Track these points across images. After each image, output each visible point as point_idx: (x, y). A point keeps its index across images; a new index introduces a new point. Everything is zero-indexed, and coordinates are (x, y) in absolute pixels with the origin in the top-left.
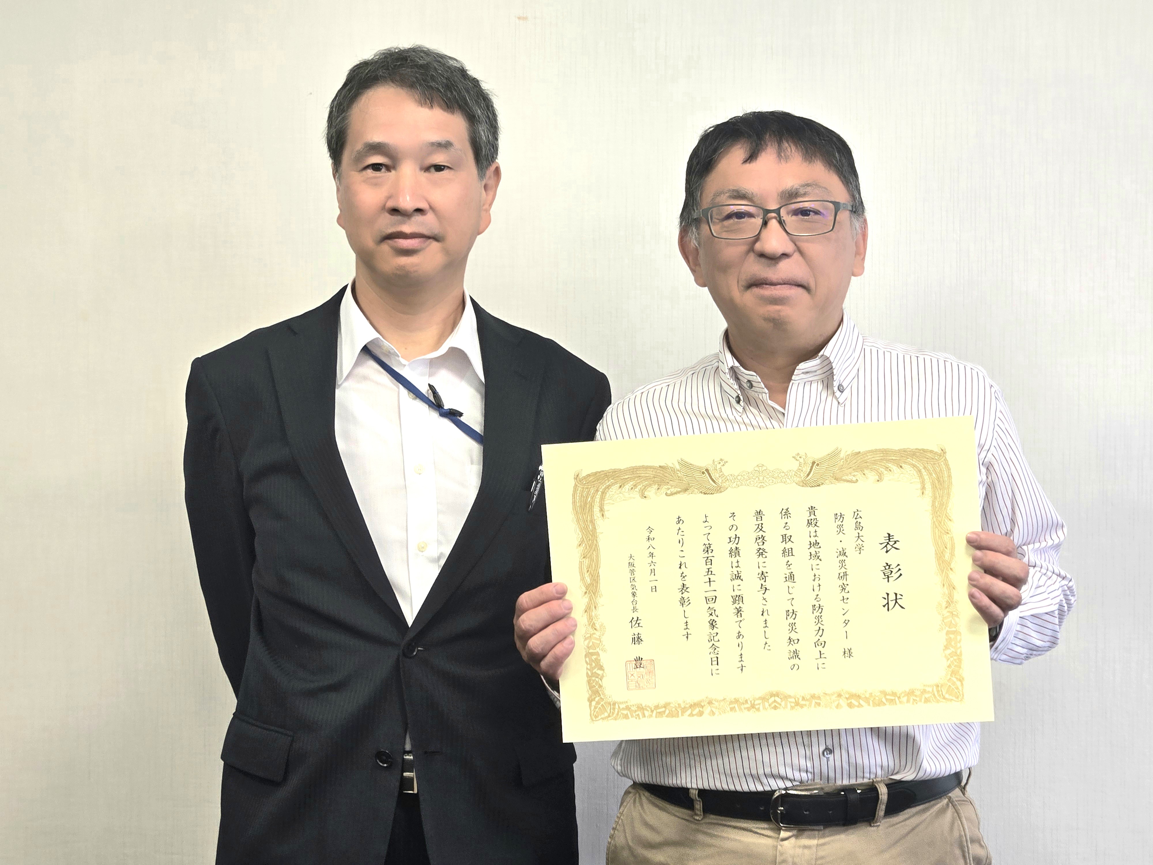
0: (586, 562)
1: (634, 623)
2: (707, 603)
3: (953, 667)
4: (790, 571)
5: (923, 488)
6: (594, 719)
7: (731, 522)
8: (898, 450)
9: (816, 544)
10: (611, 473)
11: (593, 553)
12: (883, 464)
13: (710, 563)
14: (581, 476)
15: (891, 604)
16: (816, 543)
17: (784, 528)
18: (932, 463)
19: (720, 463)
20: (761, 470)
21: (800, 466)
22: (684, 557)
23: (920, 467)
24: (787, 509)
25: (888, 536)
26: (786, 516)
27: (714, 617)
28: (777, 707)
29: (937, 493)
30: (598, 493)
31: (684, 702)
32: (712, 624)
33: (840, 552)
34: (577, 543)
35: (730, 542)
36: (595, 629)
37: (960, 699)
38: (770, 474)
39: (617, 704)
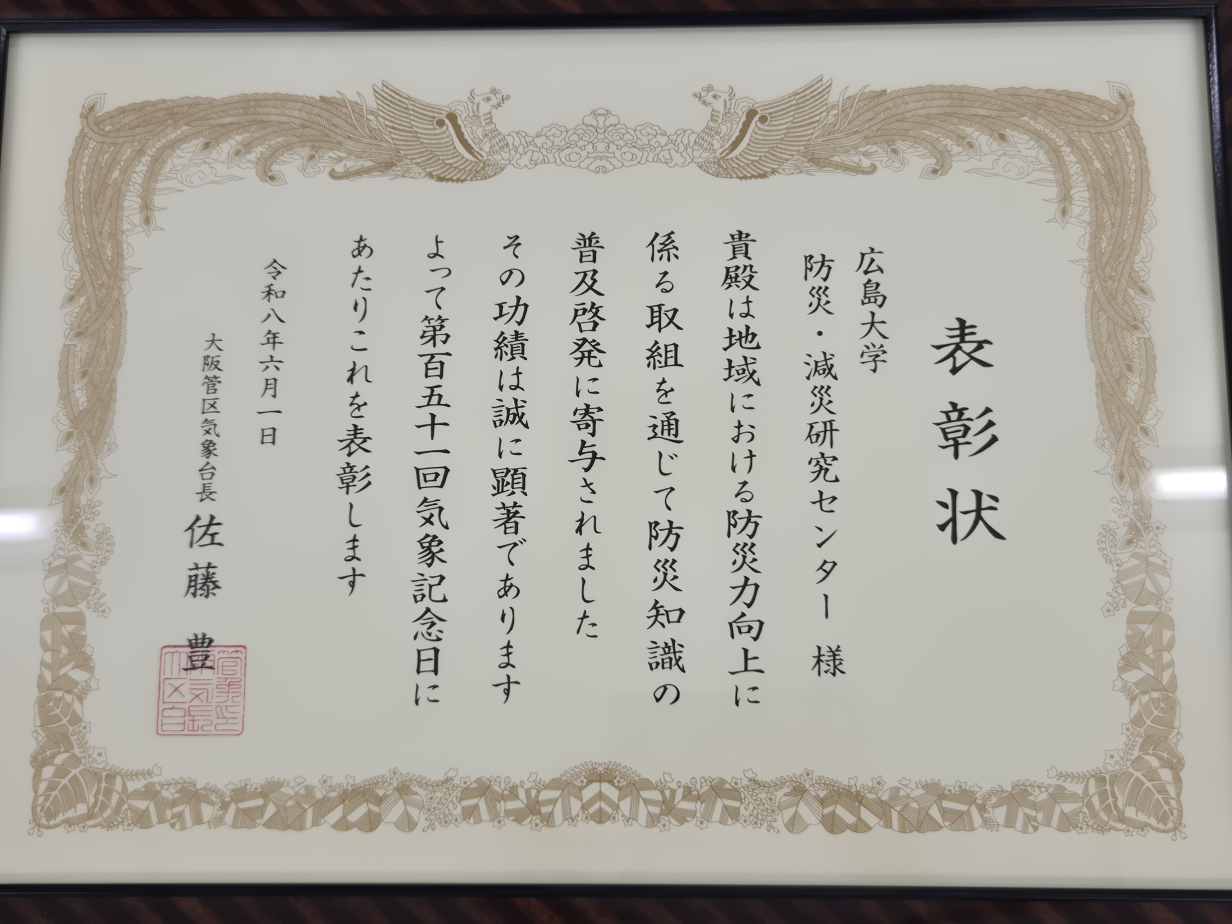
0: (83, 347)
1: (199, 532)
2: (420, 488)
3: (1149, 722)
4: (668, 408)
5: (1065, 198)
6: (44, 821)
7: (507, 261)
8: (995, 91)
9: (746, 337)
10: (185, 109)
11: (104, 325)
12: (951, 127)
13: (438, 372)
14: (99, 112)
15: (964, 523)
16: (747, 334)
17: (657, 286)
18: (1092, 130)
19: (489, 99)
20: (601, 125)
21: (712, 120)
22: (365, 349)
23: (1057, 140)
24: (669, 236)
25: (957, 325)
26: (665, 254)
27: (435, 529)
28: (606, 813)
29: (1106, 213)
30: (144, 160)
31: (325, 782)
32: (429, 548)
33: (816, 362)
34: (63, 292)
35: (501, 315)
36: (84, 545)
37: (1170, 825)
38: (627, 137)
39: (118, 780)
